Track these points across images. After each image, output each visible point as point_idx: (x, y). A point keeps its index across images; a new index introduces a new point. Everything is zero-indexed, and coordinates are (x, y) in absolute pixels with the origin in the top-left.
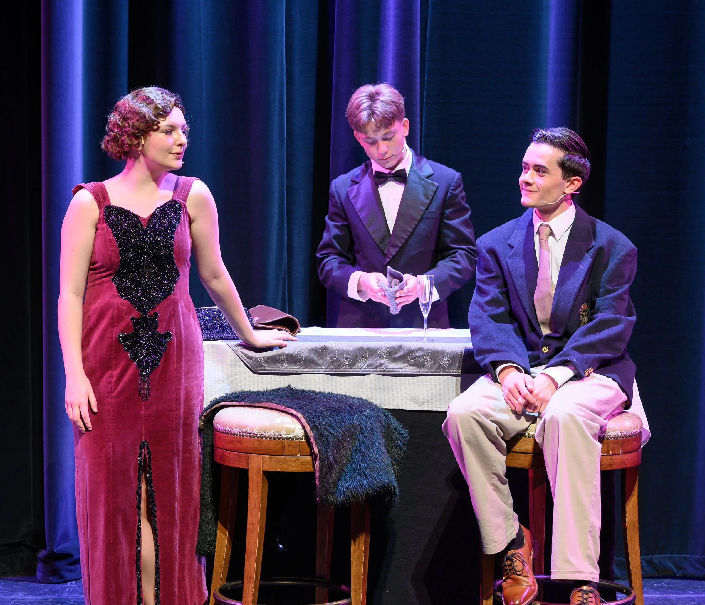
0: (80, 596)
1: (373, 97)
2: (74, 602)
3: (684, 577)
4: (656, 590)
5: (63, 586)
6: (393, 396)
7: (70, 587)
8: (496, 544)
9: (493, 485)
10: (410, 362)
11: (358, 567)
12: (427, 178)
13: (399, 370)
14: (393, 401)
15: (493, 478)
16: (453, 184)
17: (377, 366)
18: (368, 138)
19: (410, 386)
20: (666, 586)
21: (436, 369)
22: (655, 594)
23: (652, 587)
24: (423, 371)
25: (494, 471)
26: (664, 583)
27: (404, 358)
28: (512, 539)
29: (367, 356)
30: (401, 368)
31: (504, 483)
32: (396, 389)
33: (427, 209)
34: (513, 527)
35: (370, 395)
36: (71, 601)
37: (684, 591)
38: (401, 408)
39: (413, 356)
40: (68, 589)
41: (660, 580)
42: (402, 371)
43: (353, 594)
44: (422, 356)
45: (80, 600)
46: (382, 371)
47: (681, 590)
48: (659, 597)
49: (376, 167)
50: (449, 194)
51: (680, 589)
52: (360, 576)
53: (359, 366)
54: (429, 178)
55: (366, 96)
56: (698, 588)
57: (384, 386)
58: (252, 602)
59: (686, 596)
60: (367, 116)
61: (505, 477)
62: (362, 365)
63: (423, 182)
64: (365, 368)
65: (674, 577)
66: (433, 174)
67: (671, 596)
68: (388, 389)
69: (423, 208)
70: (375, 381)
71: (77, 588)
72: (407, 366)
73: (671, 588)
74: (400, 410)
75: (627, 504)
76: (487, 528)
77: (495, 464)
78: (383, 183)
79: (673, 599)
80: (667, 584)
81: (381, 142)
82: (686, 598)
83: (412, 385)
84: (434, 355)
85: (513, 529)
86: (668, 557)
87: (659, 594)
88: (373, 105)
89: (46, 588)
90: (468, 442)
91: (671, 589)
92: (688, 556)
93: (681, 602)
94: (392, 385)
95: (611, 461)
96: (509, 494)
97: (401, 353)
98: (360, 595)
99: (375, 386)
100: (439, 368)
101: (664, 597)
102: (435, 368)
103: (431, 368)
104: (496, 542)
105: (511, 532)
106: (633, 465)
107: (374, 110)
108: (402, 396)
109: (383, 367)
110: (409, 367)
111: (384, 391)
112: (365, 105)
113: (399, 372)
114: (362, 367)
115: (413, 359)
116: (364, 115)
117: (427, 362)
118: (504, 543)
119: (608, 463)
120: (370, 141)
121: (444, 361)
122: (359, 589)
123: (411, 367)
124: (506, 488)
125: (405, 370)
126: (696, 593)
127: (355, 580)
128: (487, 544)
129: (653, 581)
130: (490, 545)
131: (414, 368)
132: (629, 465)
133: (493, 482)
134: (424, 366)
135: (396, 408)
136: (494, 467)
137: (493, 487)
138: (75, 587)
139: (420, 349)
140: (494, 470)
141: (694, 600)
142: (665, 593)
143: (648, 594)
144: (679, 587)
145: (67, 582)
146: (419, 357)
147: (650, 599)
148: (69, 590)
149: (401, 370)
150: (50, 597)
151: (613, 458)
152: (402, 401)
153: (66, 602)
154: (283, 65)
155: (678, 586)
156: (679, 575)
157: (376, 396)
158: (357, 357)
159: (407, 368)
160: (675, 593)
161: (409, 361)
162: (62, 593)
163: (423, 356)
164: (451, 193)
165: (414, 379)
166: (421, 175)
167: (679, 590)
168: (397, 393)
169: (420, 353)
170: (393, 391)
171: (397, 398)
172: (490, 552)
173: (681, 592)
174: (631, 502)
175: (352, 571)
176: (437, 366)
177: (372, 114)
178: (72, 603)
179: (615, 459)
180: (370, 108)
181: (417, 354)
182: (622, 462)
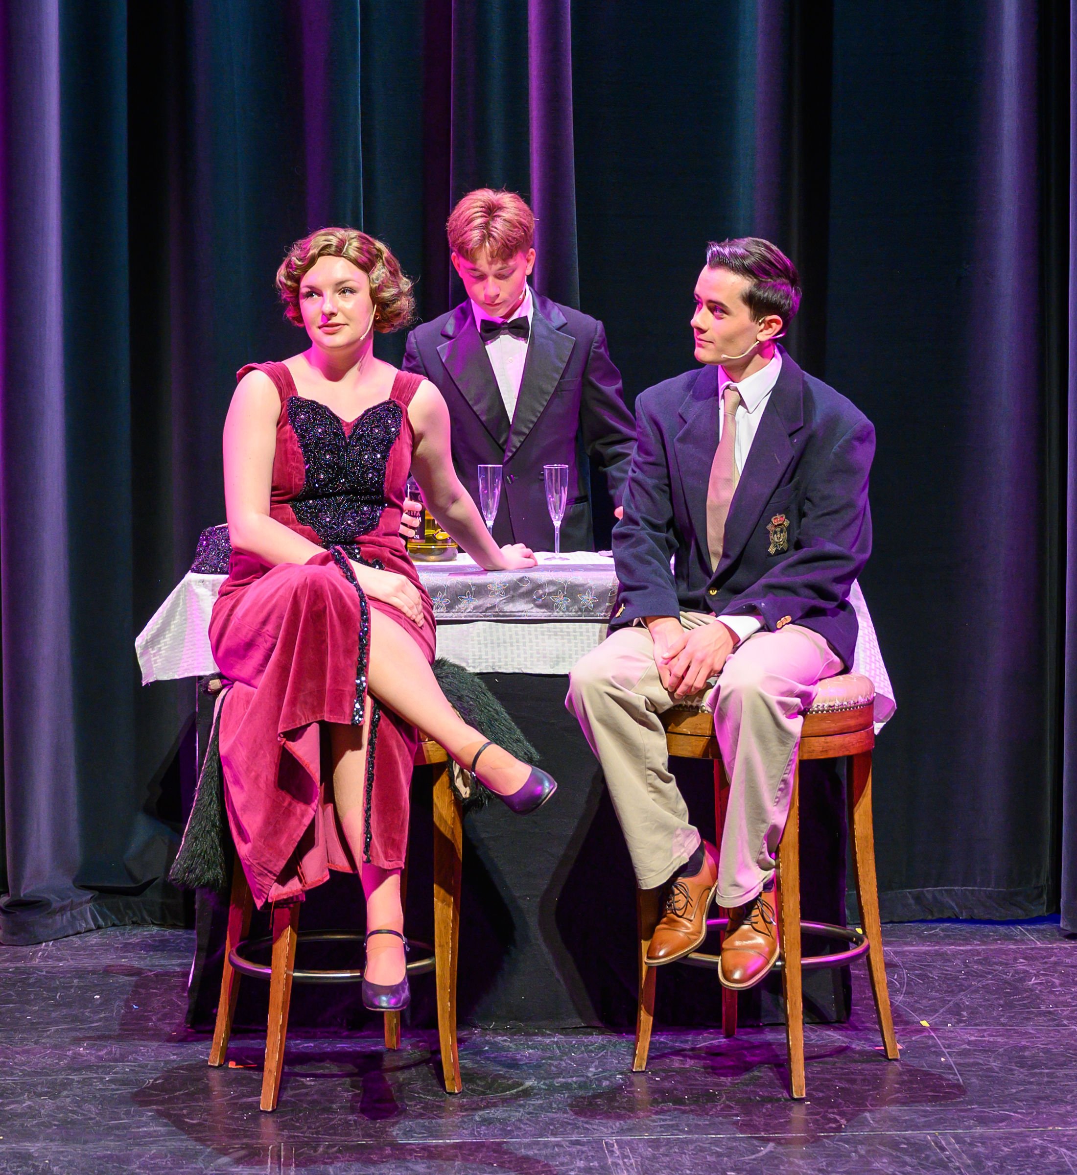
0: (57, 963)
1: (491, 211)
2: (46, 972)
3: (972, 921)
4: (924, 939)
5: (34, 949)
6: (512, 653)
7: (44, 950)
8: (653, 874)
9: (651, 785)
10: (537, 602)
11: (444, 911)
12: (558, 329)
13: (520, 614)
14: (513, 661)
15: (649, 775)
16: (597, 338)
17: (488, 609)
18: (475, 270)
19: (537, 638)
20: (942, 934)
21: (576, 612)
22: (924, 945)
23: (919, 936)
24: (556, 615)
25: (649, 765)
26: (939, 929)
27: (527, 595)
28: (682, 864)
29: (471, 594)
30: (522, 612)
31: (667, 780)
32: (517, 642)
33: (562, 377)
34: (684, 846)
35: (477, 653)
36: (42, 972)
37: (967, 941)
38: (525, 671)
39: (541, 592)
40: (40, 953)
41: (934, 925)
42: (524, 616)
43: (437, 950)
44: (553, 592)
45: (57, 969)
46: (494, 616)
47: (963, 940)
48: (927, 950)
49: (479, 314)
50: (592, 354)
51: (962, 938)
52: (448, 924)
53: (460, 608)
54: (562, 330)
55: (482, 207)
56: (988, 936)
57: (498, 639)
58: (286, 966)
59: (969, 947)
60: (478, 238)
61: (669, 772)
62: (467, 606)
63: (554, 336)
64: (470, 612)
65: (956, 920)
66: (566, 324)
67: (945, 948)
68: (505, 642)
69: (558, 377)
70: (485, 631)
71: (54, 952)
72: (532, 608)
73: (949, 936)
74: (523, 674)
75: (855, 809)
76: (639, 851)
77: (648, 755)
78: (494, 337)
79: (949, 952)
80: (943, 930)
81: (491, 279)
82: (966, 951)
83: (540, 637)
84: (572, 591)
85: (683, 850)
86: (946, 890)
87: (929, 946)
88: (491, 222)
89: (8, 953)
90: (602, 721)
91: (948, 938)
92: (976, 888)
93: (959, 956)
94: (511, 637)
95: (826, 745)
96: (677, 795)
97: (526, 587)
98: (448, 952)
99: (485, 639)
100: (580, 610)
101: (935, 950)
102: (574, 610)
103: (568, 610)
104: (653, 871)
105: (679, 854)
106: (860, 752)
107: (492, 231)
108: (525, 653)
109: (497, 610)
110: (535, 610)
111: (499, 646)
112: (479, 221)
113: (520, 616)
114: (465, 610)
115: (541, 597)
116: (476, 235)
117: (560, 600)
118: (666, 872)
119: (821, 749)
120: (477, 274)
121: (587, 599)
122: (447, 943)
123: (538, 610)
124: (672, 788)
125: (529, 614)
126: (984, 943)
127: (441, 931)
128: (642, 873)
129: (923, 926)
130: (645, 876)
131: (543, 610)
132: (853, 751)
133: (649, 781)
134: (557, 607)
135: (517, 671)
136: (648, 758)
137: (650, 789)
138: (52, 951)
139: (551, 583)
140: (649, 763)
141: (979, 954)
142: (938, 943)
143: (913, 946)
144: (960, 935)
145: (41, 943)
146: (550, 594)
147: (914, 952)
148: (43, 954)
149: (523, 614)
150: (12, 965)
151: (828, 741)
152: (525, 660)
153: (35, 973)
154: (359, 160)
155: (960, 933)
156: (964, 918)
157: (487, 654)
158: (457, 596)
159: (533, 610)
160: (952, 944)
161: (535, 600)
162: (32, 958)
163: (555, 593)
164: (594, 352)
165: (543, 628)
166: (550, 326)
167: (960, 939)
168: (518, 649)
169: (552, 589)
170: (512, 645)
171: (519, 656)
172: (646, 886)
173: (961, 942)
174: (862, 806)
175: (436, 917)
176: (576, 607)
177: (487, 235)
178: (44, 973)
179: (831, 742)
180: (486, 225)
181: (547, 590)
182: (842, 746)
